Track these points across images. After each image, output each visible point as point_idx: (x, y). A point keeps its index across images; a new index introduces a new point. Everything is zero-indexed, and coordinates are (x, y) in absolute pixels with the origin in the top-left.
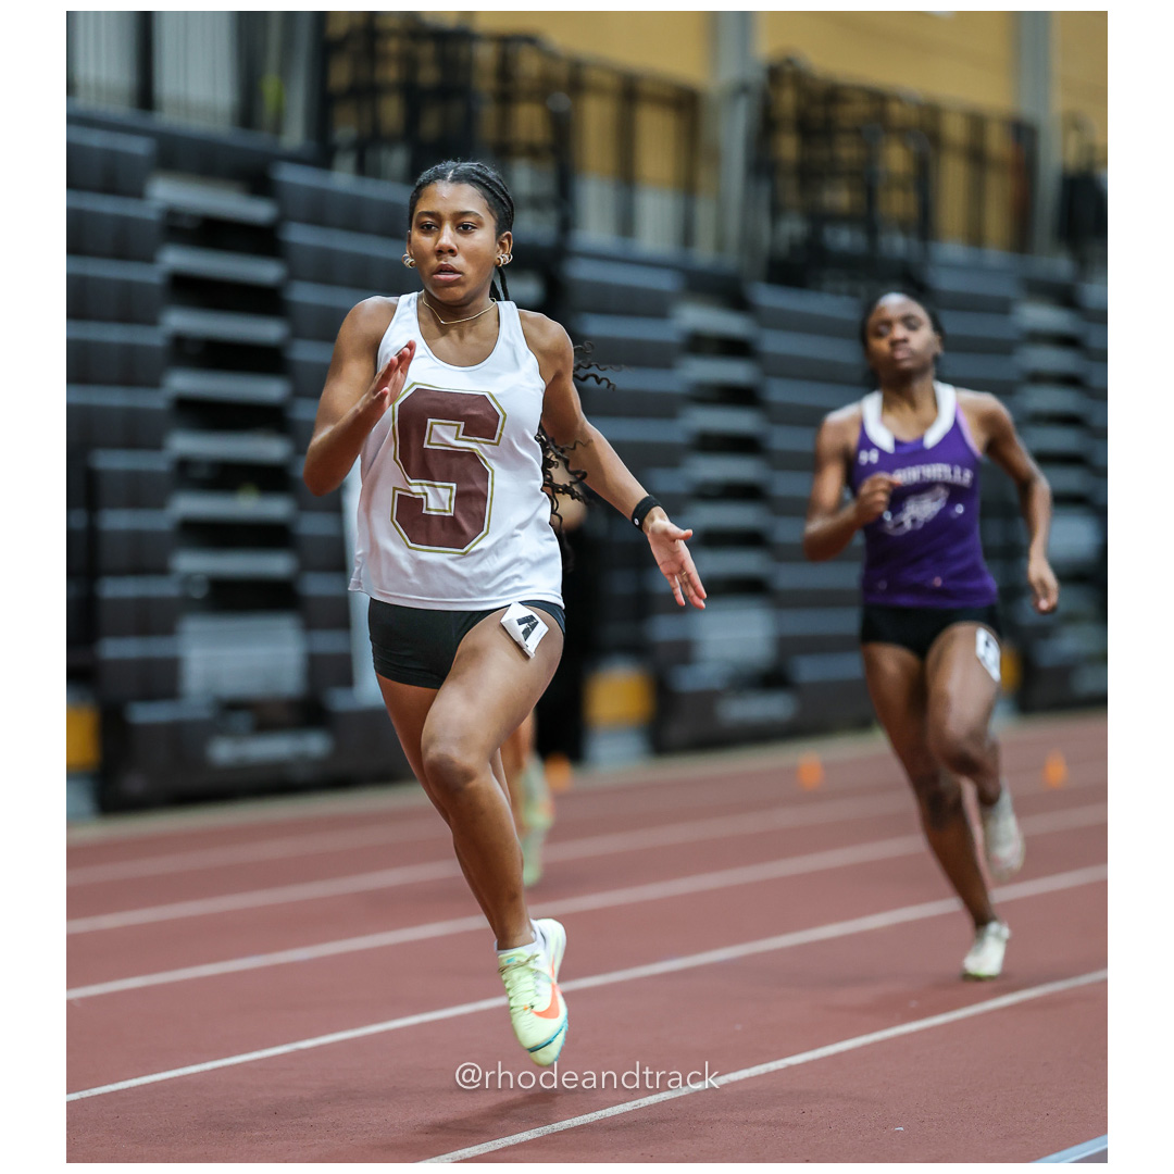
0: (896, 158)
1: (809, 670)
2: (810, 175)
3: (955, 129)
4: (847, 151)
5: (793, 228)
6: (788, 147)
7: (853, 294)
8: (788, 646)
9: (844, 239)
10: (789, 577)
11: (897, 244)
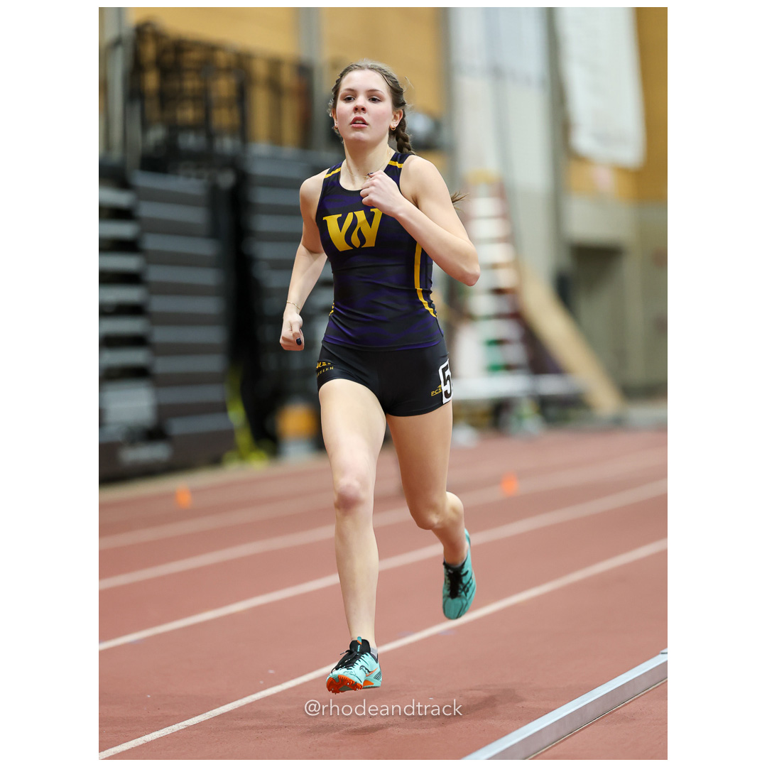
0: (223, 87)
1: (178, 427)
2: (166, 99)
3: (260, 69)
4: (191, 84)
5: (157, 134)
6: (151, 81)
7: (199, 177)
8: (164, 412)
9: (190, 141)
10: (163, 366)
11: (227, 144)
